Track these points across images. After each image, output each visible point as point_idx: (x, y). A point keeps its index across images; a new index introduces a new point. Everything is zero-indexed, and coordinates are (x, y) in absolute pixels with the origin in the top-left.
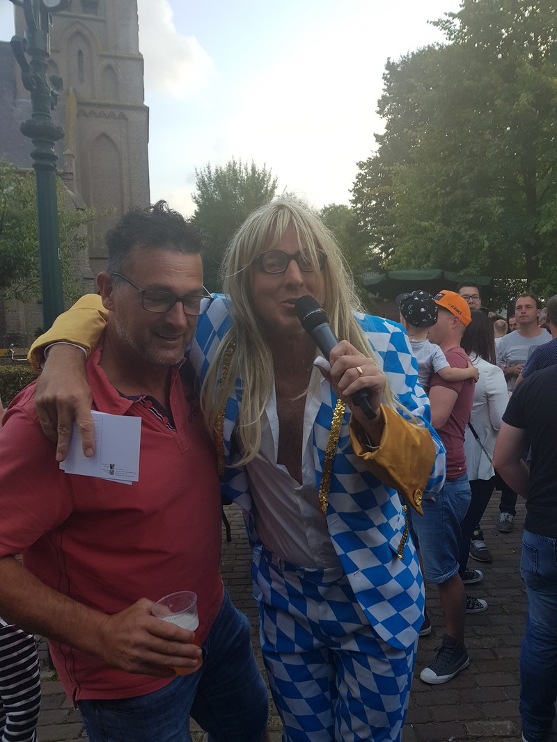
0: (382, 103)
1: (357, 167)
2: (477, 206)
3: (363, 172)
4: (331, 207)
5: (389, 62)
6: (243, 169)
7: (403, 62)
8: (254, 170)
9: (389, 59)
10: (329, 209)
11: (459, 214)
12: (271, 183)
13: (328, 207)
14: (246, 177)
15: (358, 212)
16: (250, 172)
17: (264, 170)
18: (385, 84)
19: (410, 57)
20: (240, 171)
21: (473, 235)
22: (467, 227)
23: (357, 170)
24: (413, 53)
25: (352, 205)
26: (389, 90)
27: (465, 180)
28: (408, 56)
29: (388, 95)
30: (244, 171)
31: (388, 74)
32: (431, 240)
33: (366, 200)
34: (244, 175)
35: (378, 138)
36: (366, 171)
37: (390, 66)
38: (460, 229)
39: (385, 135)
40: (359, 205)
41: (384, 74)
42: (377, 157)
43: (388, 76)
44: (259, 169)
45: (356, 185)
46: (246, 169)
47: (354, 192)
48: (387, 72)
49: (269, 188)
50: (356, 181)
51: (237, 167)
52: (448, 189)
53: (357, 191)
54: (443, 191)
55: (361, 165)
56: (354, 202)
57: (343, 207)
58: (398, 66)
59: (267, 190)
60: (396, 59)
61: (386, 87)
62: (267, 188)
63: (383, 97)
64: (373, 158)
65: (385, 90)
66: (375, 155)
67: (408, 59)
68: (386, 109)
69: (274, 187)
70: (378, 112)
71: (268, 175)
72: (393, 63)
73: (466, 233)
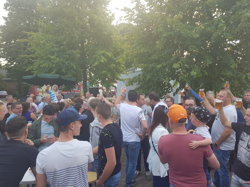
0: (6, 5)
2: (69, 53)
11: (62, 55)
21: (69, 63)
22: (66, 60)
32: (54, 63)
39: (8, 18)
42: (5, 25)
52: (58, 45)
73: (66, 62)
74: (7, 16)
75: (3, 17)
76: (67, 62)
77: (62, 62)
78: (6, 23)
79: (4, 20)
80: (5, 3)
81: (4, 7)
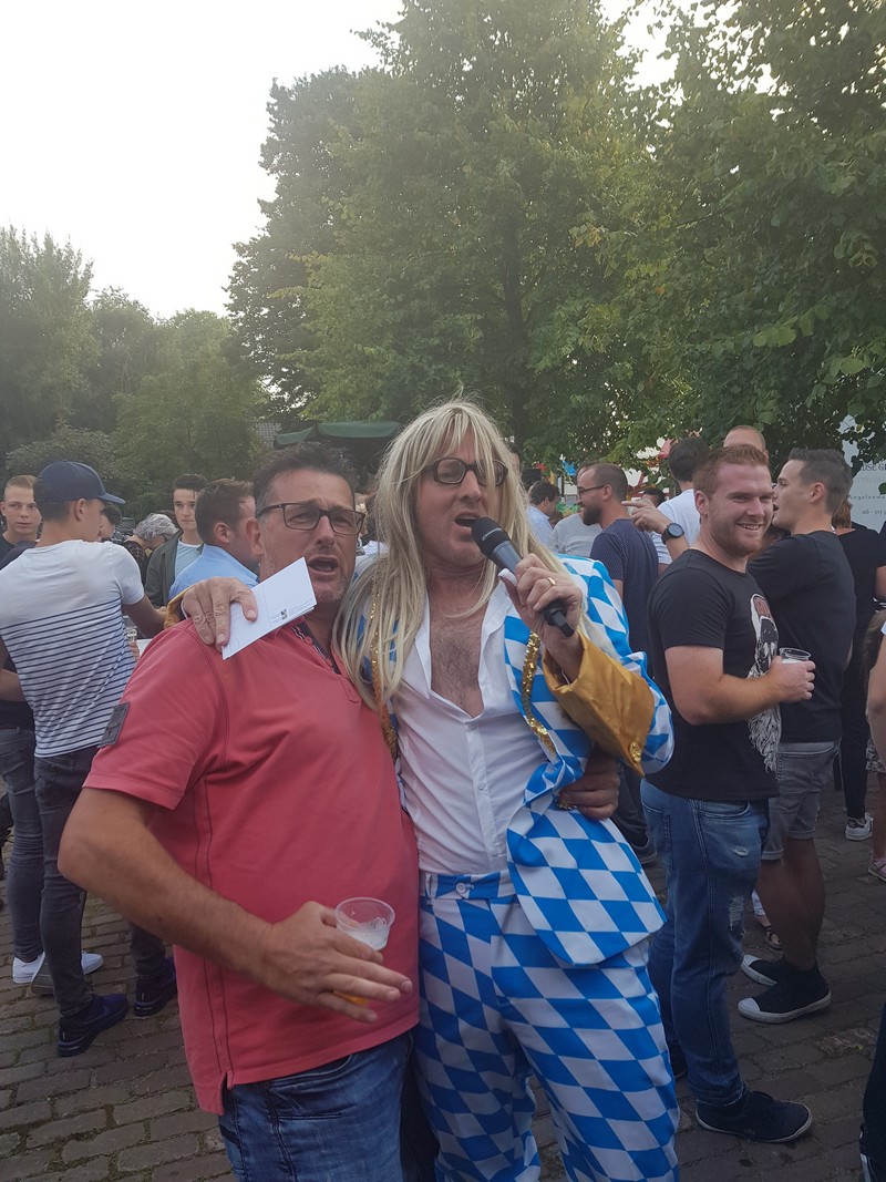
0: (269, 150)
1: (235, 252)
2: (443, 326)
3: (244, 261)
4: (188, 314)
5: (275, 85)
6: (28, 241)
7: (298, 87)
8: (48, 243)
9: (274, 79)
10: (184, 317)
11: (418, 338)
12: (82, 268)
13: (184, 313)
14: (35, 255)
15: (241, 324)
16: (42, 247)
17: (68, 245)
18: (271, 120)
19: (309, 80)
20: (24, 244)
21: (440, 370)
22: (431, 358)
23: (235, 257)
24: (313, 75)
25: (229, 312)
26: (277, 129)
27: (424, 285)
28: (305, 78)
29: (276, 138)
30: (32, 244)
31: (275, 105)
32: (378, 375)
33: (253, 307)
34: (31, 251)
35: (266, 207)
36: (249, 258)
37: (277, 92)
38: (420, 361)
39: (277, 202)
40: (242, 314)
41: (268, 104)
42: (265, 237)
43: (276, 108)
44: (60, 243)
45: (234, 281)
46: (35, 241)
47: (232, 292)
48: (274, 101)
49: (79, 277)
50: (233, 273)
51: (18, 237)
52: (399, 298)
53: (235, 289)
54: (392, 301)
55: (240, 249)
56: (230, 307)
57: (209, 316)
58: (291, 92)
59: (75, 279)
60: (288, 83)
61: (273, 126)
62: (75, 276)
63: (270, 140)
64: (259, 238)
65: (272, 130)
66: (262, 233)
67: (306, 84)
68: (275, 162)
69: (88, 275)
70: (262, 165)
71: (76, 253)
72: (283, 88)
73: (430, 366)
74: (271, 197)
75: (259, 201)
76: (434, 367)
77: (413, 366)
78: (269, 227)
79: (264, 215)
80: (265, 143)
81: (262, 159)
